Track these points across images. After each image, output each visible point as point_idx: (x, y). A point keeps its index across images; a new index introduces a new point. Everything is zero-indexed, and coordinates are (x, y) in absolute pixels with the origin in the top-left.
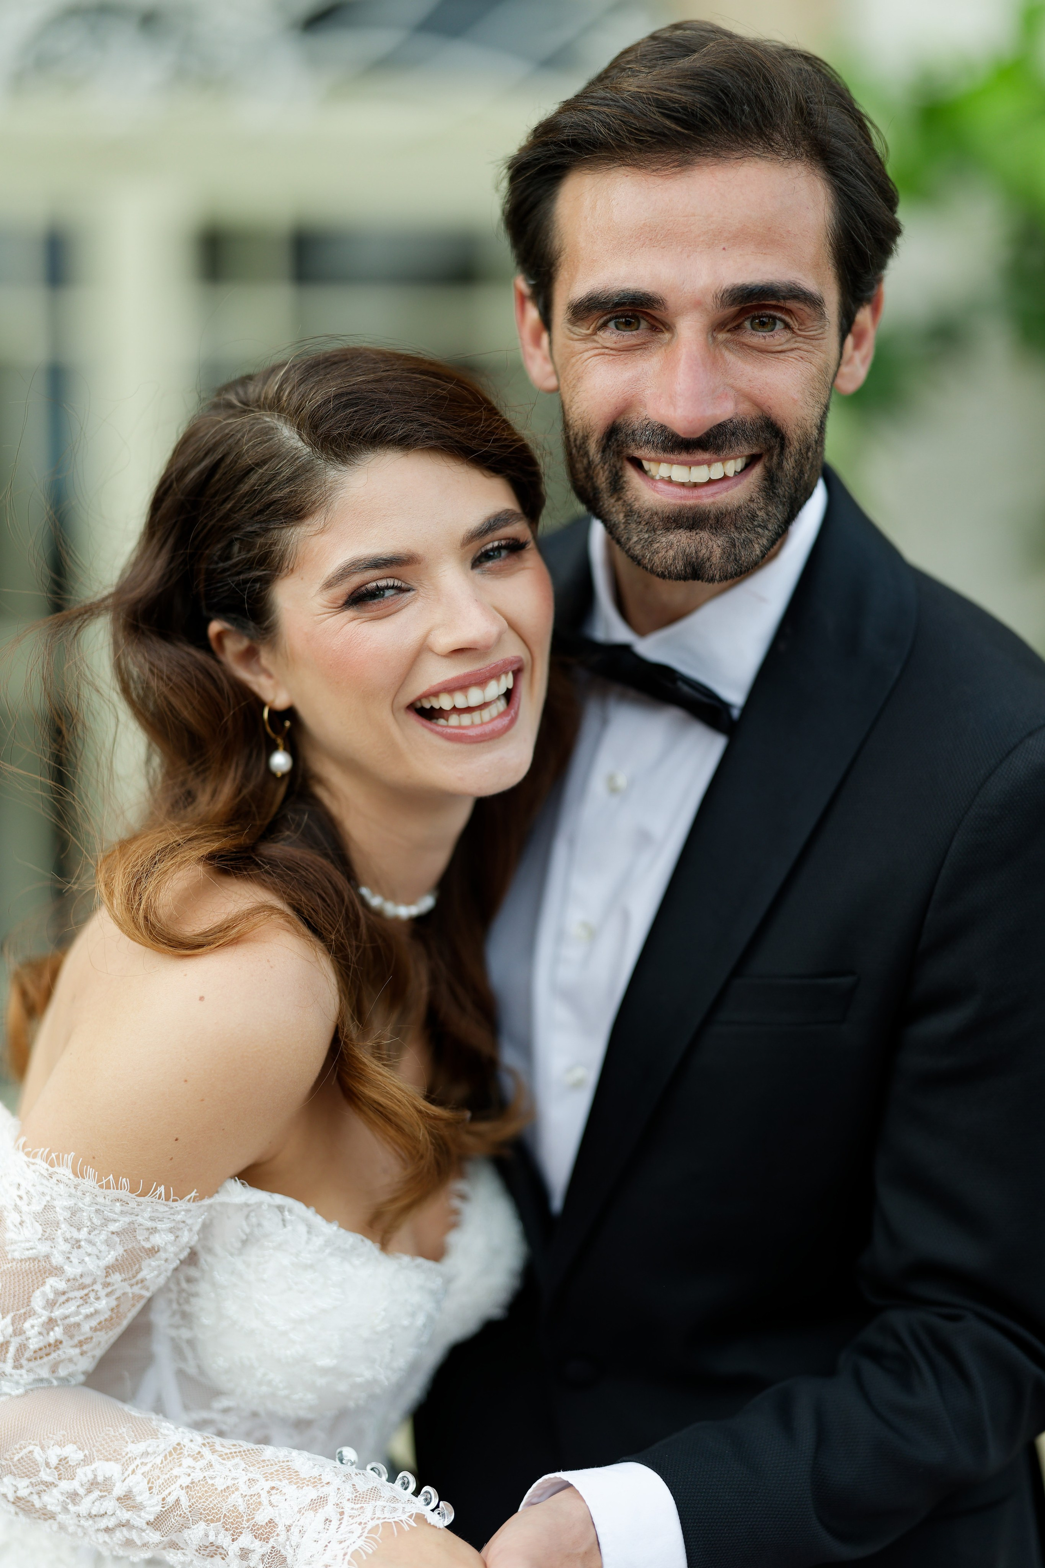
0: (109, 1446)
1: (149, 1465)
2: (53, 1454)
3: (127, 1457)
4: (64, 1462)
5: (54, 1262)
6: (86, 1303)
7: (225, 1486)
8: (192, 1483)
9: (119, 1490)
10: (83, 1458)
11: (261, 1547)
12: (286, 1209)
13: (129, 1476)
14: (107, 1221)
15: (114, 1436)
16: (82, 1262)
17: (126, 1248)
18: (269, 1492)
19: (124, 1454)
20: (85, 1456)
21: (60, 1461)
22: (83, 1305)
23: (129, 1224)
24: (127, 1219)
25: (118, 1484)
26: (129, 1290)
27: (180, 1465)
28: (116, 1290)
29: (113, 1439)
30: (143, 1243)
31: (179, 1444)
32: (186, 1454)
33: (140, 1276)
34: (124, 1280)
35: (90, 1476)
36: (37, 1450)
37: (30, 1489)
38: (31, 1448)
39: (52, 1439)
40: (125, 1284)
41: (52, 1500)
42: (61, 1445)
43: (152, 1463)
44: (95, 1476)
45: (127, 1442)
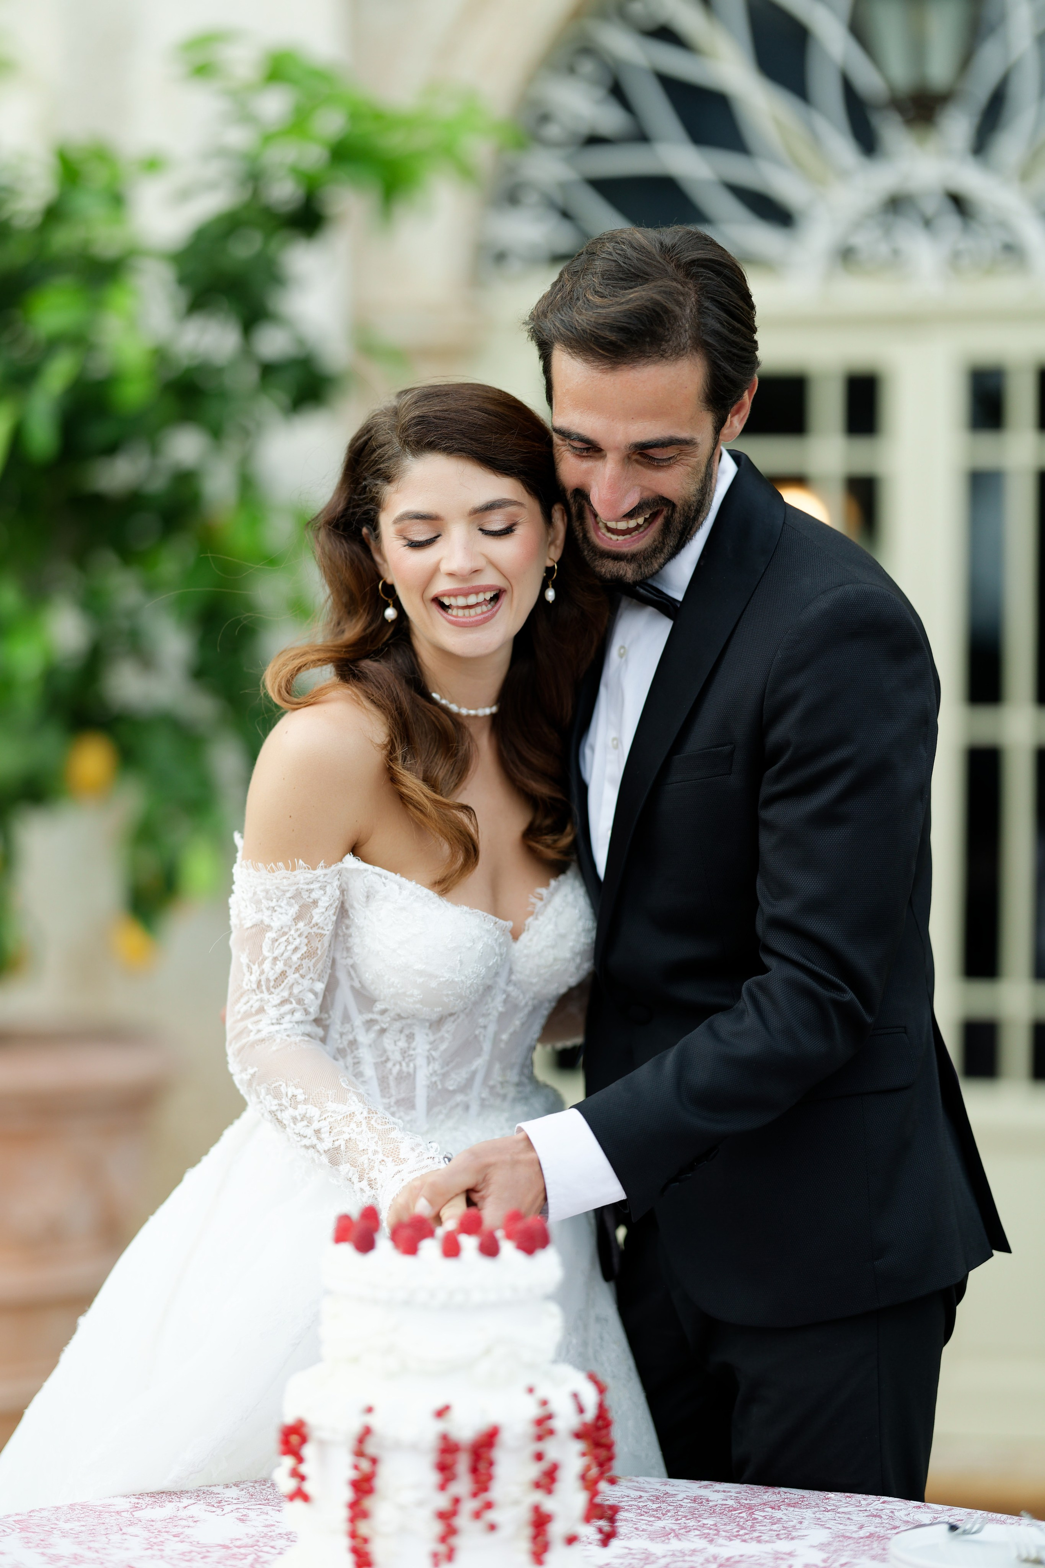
0: (319, 1099)
1: (334, 1118)
2: (291, 1091)
3: (325, 1109)
4: (294, 1098)
5: (266, 923)
6: (290, 943)
7: (363, 1149)
8: (350, 1139)
9: (316, 1125)
10: (304, 1099)
11: (370, 1191)
12: (383, 876)
13: (322, 1120)
14: (284, 892)
15: (324, 1094)
16: (279, 919)
17: (299, 905)
18: (380, 1162)
19: (324, 1106)
20: (305, 1098)
21: (293, 1096)
22: (288, 945)
23: (296, 890)
24: (295, 888)
25: (316, 1122)
26: (310, 930)
27: (348, 1126)
28: (303, 932)
29: (323, 1095)
30: (307, 900)
31: (353, 1113)
32: (355, 1120)
33: (314, 922)
34: (305, 925)
35: (304, 1112)
36: (284, 1085)
37: (277, 1107)
38: (281, 1083)
39: (292, 1082)
40: (307, 927)
41: (286, 1116)
42: (296, 1087)
43: (336, 1118)
44: (306, 1113)
45: (329, 1100)
